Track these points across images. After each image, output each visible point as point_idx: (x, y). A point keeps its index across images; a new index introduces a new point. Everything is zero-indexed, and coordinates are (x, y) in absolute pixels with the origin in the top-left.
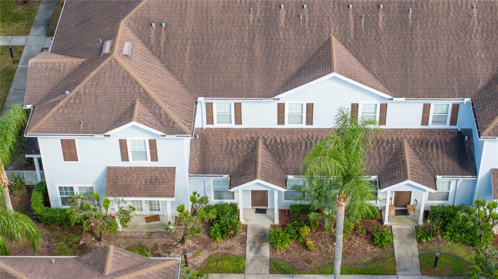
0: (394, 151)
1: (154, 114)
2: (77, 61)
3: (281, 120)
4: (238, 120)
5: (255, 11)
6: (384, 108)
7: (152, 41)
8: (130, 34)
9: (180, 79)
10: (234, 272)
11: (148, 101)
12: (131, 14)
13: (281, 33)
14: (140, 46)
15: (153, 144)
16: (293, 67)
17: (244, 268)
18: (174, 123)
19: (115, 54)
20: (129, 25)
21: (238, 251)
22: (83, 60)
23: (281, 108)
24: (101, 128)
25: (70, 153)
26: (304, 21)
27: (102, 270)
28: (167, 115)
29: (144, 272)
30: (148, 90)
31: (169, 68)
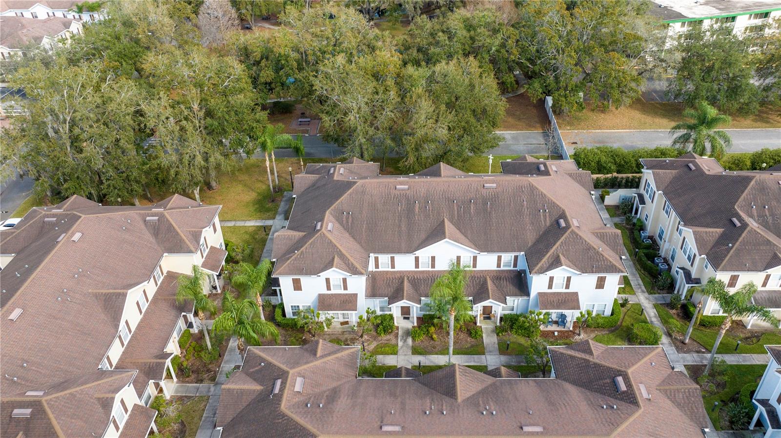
0: (482, 283)
1: (345, 264)
2: (302, 234)
3: (417, 266)
4: (393, 266)
5: (402, 205)
6: (475, 258)
7: (344, 222)
8: (331, 218)
9: (360, 243)
10: (391, 354)
11: (342, 257)
12: (332, 207)
13: (416, 217)
14: (337, 225)
15: (345, 280)
16: (423, 236)
17: (397, 352)
18: (357, 268)
19: (323, 230)
20: (331, 214)
21: (393, 342)
22: (305, 233)
23: (417, 259)
24: (315, 271)
25: (297, 286)
26: (429, 210)
27: (315, 354)
28: (352, 264)
29: (339, 355)
30: (342, 250)
31: (353, 237)
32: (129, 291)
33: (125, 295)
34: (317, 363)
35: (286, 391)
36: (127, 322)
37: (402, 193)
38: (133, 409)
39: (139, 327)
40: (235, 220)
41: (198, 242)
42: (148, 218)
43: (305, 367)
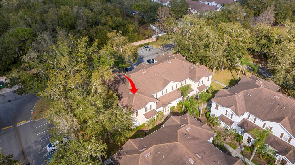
1: (235, 109)
5: (272, 103)
7: (246, 97)
8: (243, 94)
9: (246, 107)
10: (233, 148)
13: (275, 110)
14: (243, 97)
15: (232, 115)
16: (272, 118)
17: (236, 149)
18: (238, 113)
19: (236, 95)
20: (244, 92)
21: (237, 145)
22: (230, 93)
23: (265, 124)
24: (224, 106)
25: (217, 108)
26: (282, 110)
27: (201, 126)
28: (238, 111)
29: (208, 131)
30: (237, 105)
31: (246, 104)
32: (171, 82)
33: (170, 82)
34: (199, 128)
35: (183, 128)
36: (167, 89)
37: (275, 99)
38: (153, 110)
39: (170, 93)
40: (220, 82)
41: (199, 80)
42: (191, 67)
43: (195, 126)
